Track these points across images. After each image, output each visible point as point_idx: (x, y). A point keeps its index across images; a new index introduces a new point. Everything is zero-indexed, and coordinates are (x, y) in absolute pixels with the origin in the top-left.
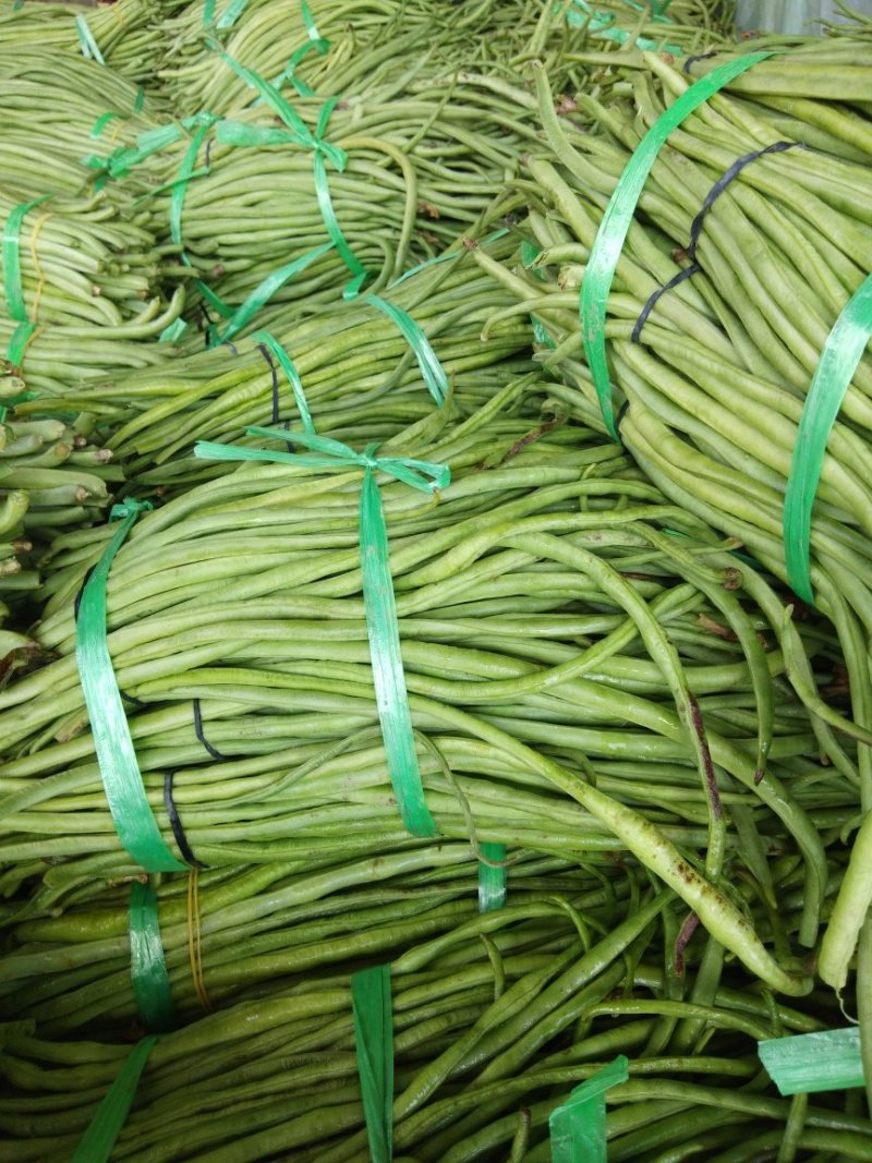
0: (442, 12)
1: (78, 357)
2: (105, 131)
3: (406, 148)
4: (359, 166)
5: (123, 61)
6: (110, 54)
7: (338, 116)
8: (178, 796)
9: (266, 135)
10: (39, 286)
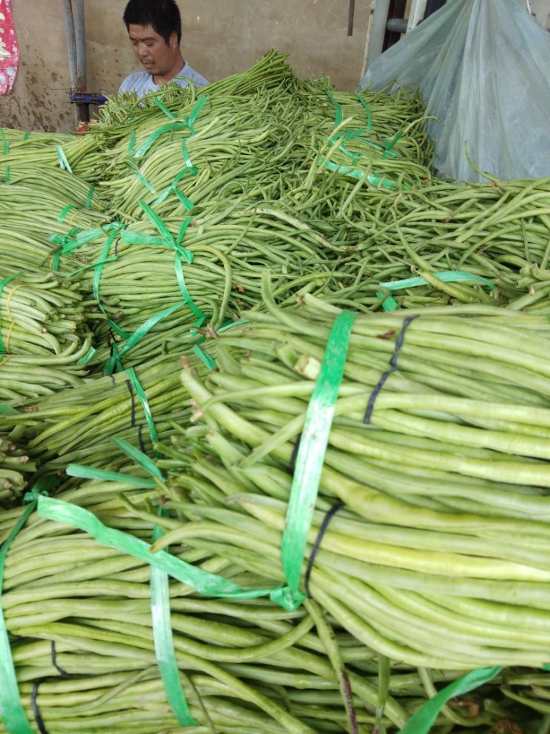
0: (262, 153)
1: (26, 378)
2: (67, 216)
3: (226, 252)
4: (200, 261)
5: (83, 170)
6: (76, 166)
7: (190, 230)
8: (40, 701)
9: (149, 239)
10: (11, 326)
